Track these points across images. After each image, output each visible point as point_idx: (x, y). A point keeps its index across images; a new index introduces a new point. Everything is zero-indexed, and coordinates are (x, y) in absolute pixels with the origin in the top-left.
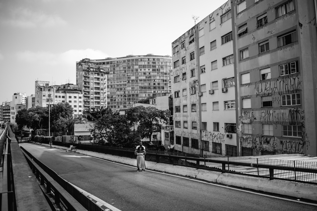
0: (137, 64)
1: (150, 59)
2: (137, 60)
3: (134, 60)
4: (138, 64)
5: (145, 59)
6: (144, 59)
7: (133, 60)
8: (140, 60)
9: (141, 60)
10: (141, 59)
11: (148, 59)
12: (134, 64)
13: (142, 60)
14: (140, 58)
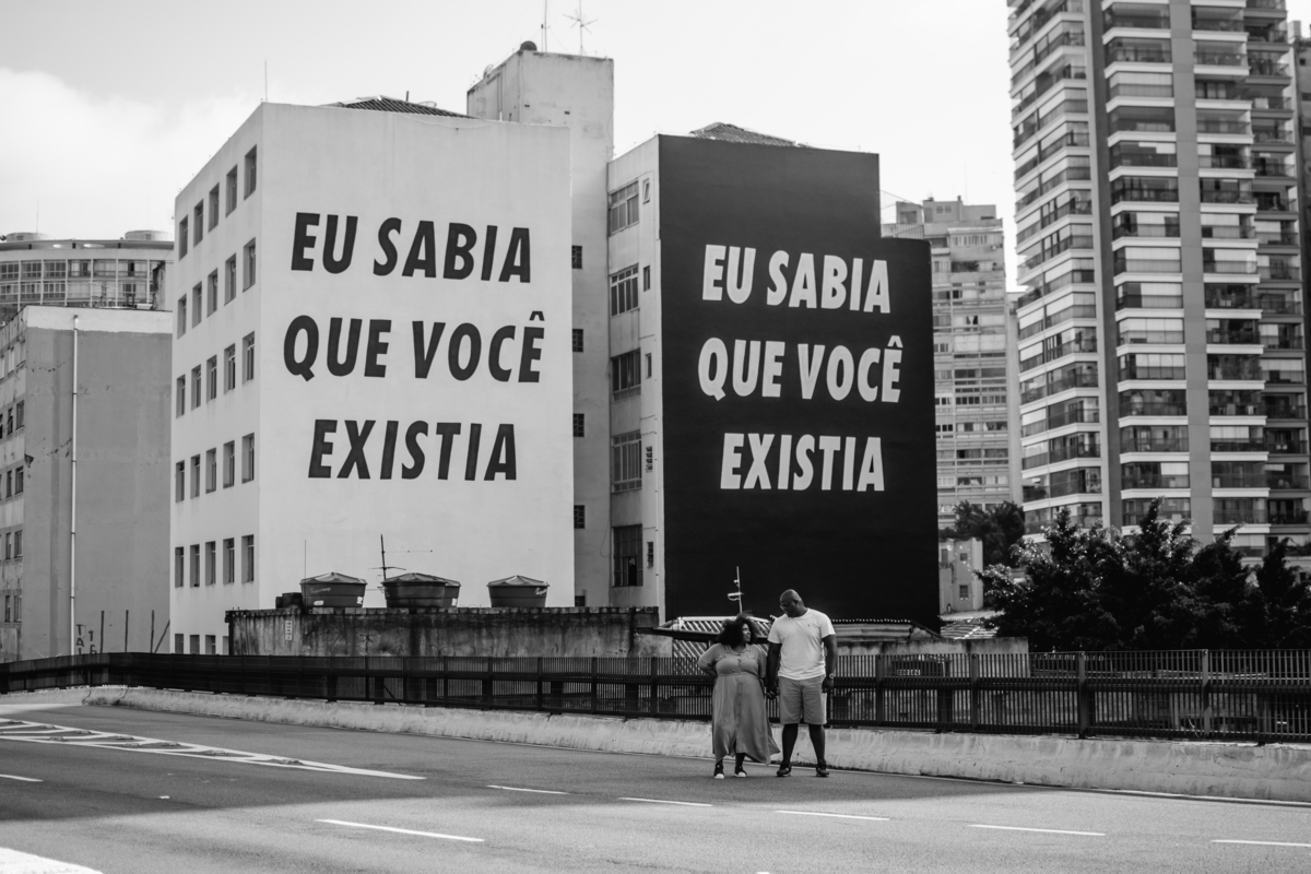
0: (57, 295)
1: (137, 267)
2: (57, 269)
3: (43, 271)
4: (66, 292)
5: (109, 267)
6: (100, 267)
7: (33, 269)
8: (76, 267)
9: (85, 273)
10: (84, 264)
11: (125, 267)
12: (42, 292)
13: (90, 268)
14: (77, 255)
